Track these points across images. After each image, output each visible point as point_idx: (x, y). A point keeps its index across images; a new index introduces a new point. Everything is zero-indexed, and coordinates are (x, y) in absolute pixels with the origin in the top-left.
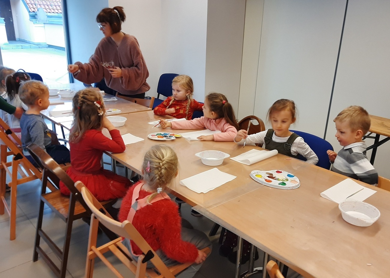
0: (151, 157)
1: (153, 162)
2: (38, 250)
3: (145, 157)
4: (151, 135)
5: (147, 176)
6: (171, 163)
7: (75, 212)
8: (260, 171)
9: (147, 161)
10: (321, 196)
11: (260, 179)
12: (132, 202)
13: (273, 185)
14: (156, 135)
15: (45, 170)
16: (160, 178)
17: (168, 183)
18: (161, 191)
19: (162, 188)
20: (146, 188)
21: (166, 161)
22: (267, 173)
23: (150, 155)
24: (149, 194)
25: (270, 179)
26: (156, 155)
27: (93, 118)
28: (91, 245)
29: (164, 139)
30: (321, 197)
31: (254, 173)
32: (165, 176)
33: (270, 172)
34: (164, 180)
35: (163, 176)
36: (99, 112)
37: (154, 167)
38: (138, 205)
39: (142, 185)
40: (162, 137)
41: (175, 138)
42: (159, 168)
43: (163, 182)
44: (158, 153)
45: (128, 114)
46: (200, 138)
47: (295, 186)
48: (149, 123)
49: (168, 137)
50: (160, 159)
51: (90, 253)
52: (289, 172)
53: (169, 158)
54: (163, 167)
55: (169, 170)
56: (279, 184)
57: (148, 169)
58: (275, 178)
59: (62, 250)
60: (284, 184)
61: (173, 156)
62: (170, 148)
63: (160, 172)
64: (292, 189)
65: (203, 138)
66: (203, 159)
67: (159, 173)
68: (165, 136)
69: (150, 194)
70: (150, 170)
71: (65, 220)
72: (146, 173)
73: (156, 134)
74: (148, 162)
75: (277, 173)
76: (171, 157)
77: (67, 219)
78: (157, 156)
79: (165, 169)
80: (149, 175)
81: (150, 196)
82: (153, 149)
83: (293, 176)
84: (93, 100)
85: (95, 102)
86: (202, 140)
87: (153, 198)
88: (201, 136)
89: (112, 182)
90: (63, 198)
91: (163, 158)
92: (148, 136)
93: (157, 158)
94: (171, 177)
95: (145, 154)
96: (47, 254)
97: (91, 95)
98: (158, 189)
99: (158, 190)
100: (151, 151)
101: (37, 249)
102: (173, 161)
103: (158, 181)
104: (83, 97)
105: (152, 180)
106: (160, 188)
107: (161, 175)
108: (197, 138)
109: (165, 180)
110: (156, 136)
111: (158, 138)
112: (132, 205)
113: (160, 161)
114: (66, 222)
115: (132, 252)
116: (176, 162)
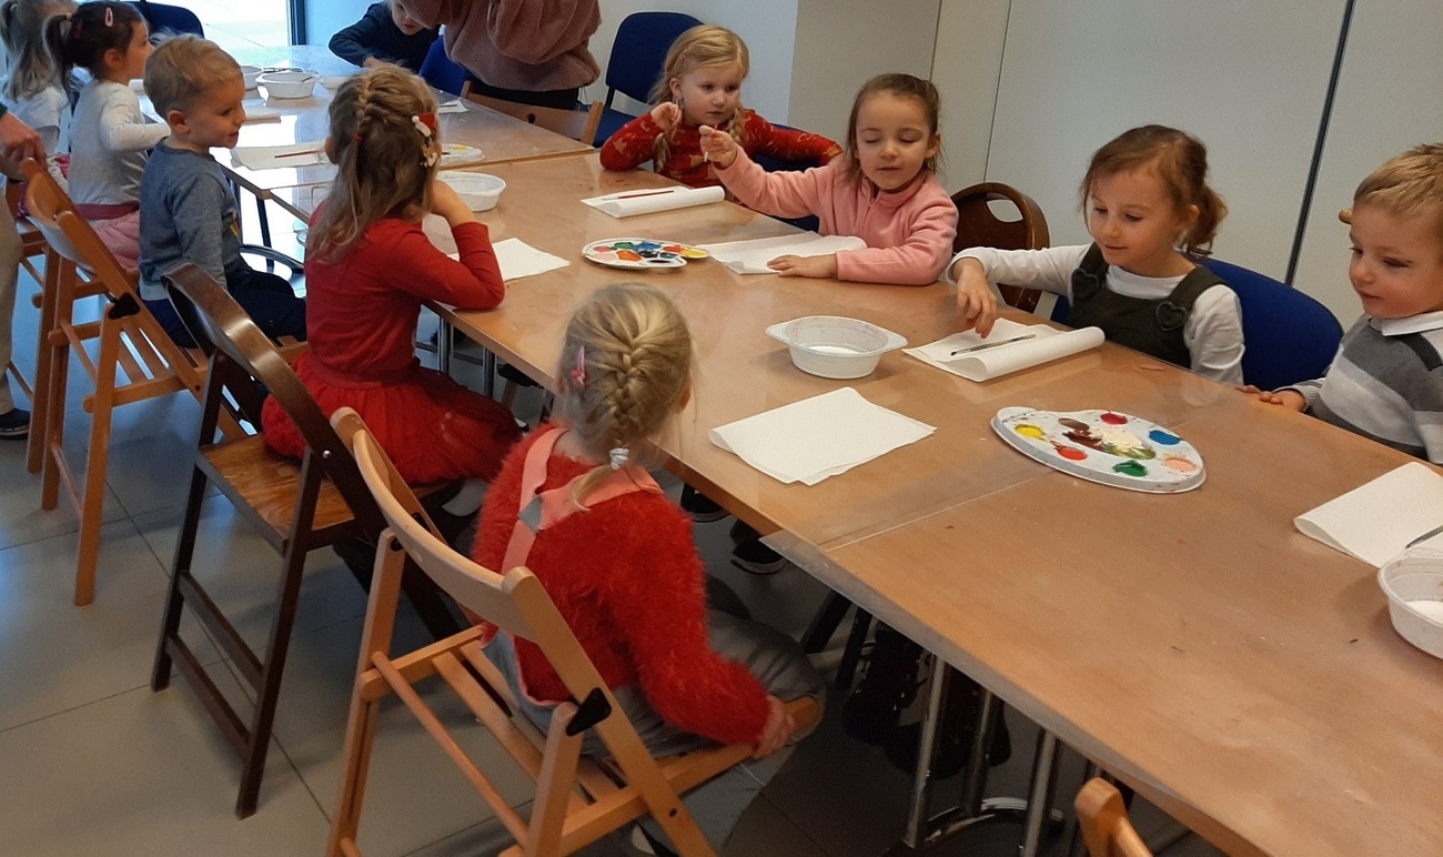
0: (589, 331)
1: (599, 351)
2: (171, 649)
3: (569, 328)
4: (595, 249)
5: (576, 400)
6: (665, 357)
7: (316, 519)
8: (1035, 412)
9: (578, 343)
10: (1297, 531)
11: (1034, 442)
12: (522, 499)
13: (1091, 473)
14: (612, 249)
15: (216, 358)
16: (623, 410)
17: (652, 432)
18: (625, 461)
19: (626, 450)
20: (572, 448)
21: (647, 349)
22: (1064, 422)
23: (588, 322)
24: (580, 469)
25: (1079, 447)
26: (610, 325)
27: (404, 174)
28: (372, 649)
29: (644, 263)
30: (1297, 535)
31: (1009, 418)
32: (639, 403)
33: (1077, 416)
34: (635, 419)
35: (632, 406)
36: (425, 155)
37: (599, 369)
38: (543, 512)
39: (559, 437)
40: (636, 257)
41: (685, 262)
42: (617, 373)
43: (633, 426)
44: (618, 316)
45: (506, 165)
46: (783, 264)
47: (1184, 481)
48: (583, 201)
49: (659, 258)
50: (624, 340)
51: (365, 677)
52: (1156, 422)
53: (657, 335)
54: (633, 369)
55: (654, 381)
56: (1118, 468)
57: (579, 375)
58: (1100, 443)
59: (262, 658)
60: (1137, 469)
61: (671, 330)
62: (660, 297)
63: (621, 387)
64: (1171, 493)
65: (791, 264)
66: (797, 349)
67: (619, 391)
68: (648, 255)
69: (583, 470)
70: (584, 380)
71: (280, 546)
72: (572, 391)
73: (612, 245)
74: (578, 349)
75: (1105, 424)
76: (666, 332)
77: (286, 543)
78: (614, 329)
79: (643, 376)
80: (583, 399)
81: (582, 480)
82: (598, 301)
83: (1174, 441)
84: (409, 108)
85: (415, 118)
86: (788, 272)
87: (595, 485)
88: (785, 259)
89: (448, 415)
90: (273, 466)
91: (635, 336)
92: (584, 251)
93: (613, 334)
94: (664, 408)
95: (570, 318)
96: (202, 665)
97: (403, 92)
98: (614, 451)
99: (614, 459)
100: (592, 308)
101: (170, 642)
102: (673, 349)
103: (614, 422)
104: (373, 100)
105: (592, 418)
106: (620, 450)
107: (625, 401)
108: (770, 264)
109: (641, 419)
110: (614, 252)
111: (621, 258)
112: (521, 509)
113: (624, 348)
114: (284, 554)
115: (523, 690)
116: (682, 353)
